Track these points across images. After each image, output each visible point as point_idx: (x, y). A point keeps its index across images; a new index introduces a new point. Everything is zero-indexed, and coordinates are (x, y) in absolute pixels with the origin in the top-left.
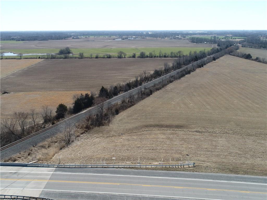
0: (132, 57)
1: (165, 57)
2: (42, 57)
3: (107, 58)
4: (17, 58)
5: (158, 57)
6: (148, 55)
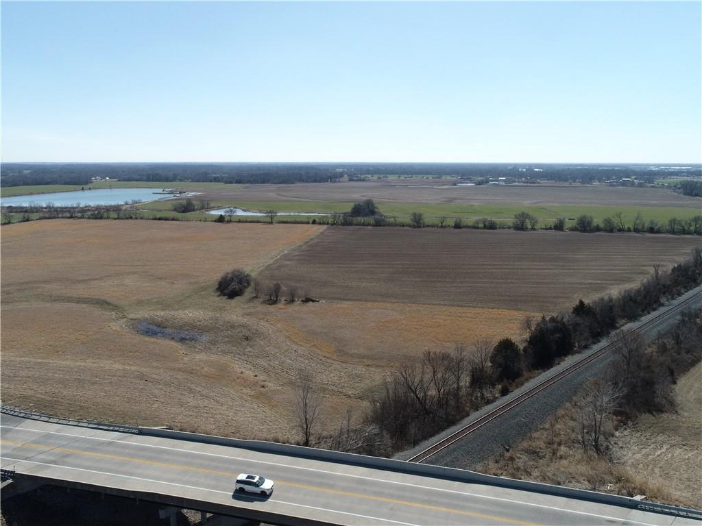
0: (553, 227)
1: (652, 230)
2: (322, 222)
3: (485, 227)
4: (262, 221)
5: (629, 230)
6: (602, 225)
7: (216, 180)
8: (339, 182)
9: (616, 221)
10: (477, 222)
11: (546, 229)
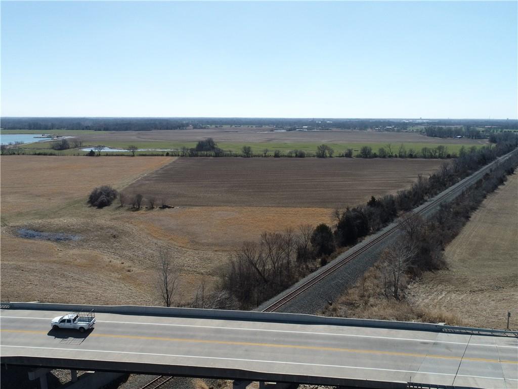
0: (344, 155)
1: (411, 156)
2: (174, 154)
3: (296, 156)
4: (126, 154)
5: (396, 157)
7: (88, 128)
8: (185, 129)
9: (387, 150)
10: (291, 153)
11: (339, 157)
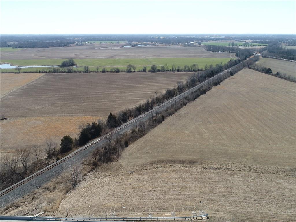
0: (142, 70)
1: (178, 71)
2: (43, 71)
3: (115, 72)
4: (15, 72)
5: (170, 71)
6: (160, 69)
7: (9, 46)
9: (165, 67)
10: (112, 69)
11: (139, 71)
